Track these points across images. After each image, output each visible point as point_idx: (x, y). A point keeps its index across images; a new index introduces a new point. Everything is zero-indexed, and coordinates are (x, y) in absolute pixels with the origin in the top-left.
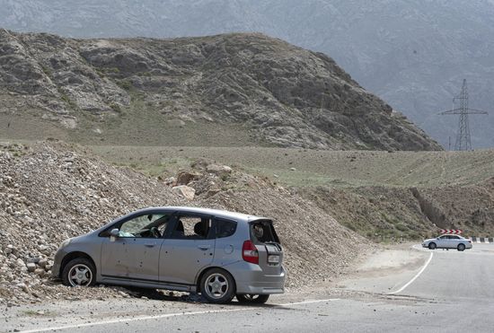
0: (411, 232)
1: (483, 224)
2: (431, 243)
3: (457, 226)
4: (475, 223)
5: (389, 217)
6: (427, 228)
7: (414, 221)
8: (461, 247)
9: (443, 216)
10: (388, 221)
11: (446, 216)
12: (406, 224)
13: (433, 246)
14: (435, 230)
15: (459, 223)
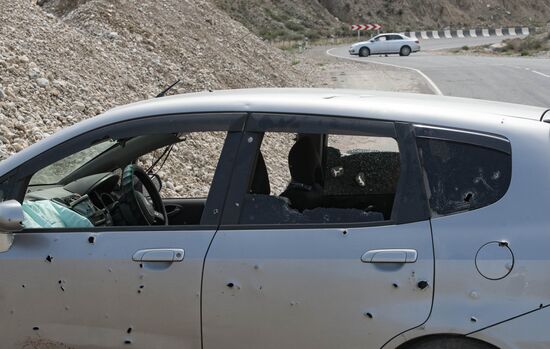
0: (308, 31)
1: (400, 13)
2: (363, 48)
3: (367, 18)
4: (391, 12)
5: (276, 13)
6: (328, 24)
7: (309, 16)
8: (406, 51)
9: (348, 6)
10: (275, 18)
11: (351, 6)
12: (299, 22)
13: (365, 52)
14: (338, 26)
15: (369, 14)
